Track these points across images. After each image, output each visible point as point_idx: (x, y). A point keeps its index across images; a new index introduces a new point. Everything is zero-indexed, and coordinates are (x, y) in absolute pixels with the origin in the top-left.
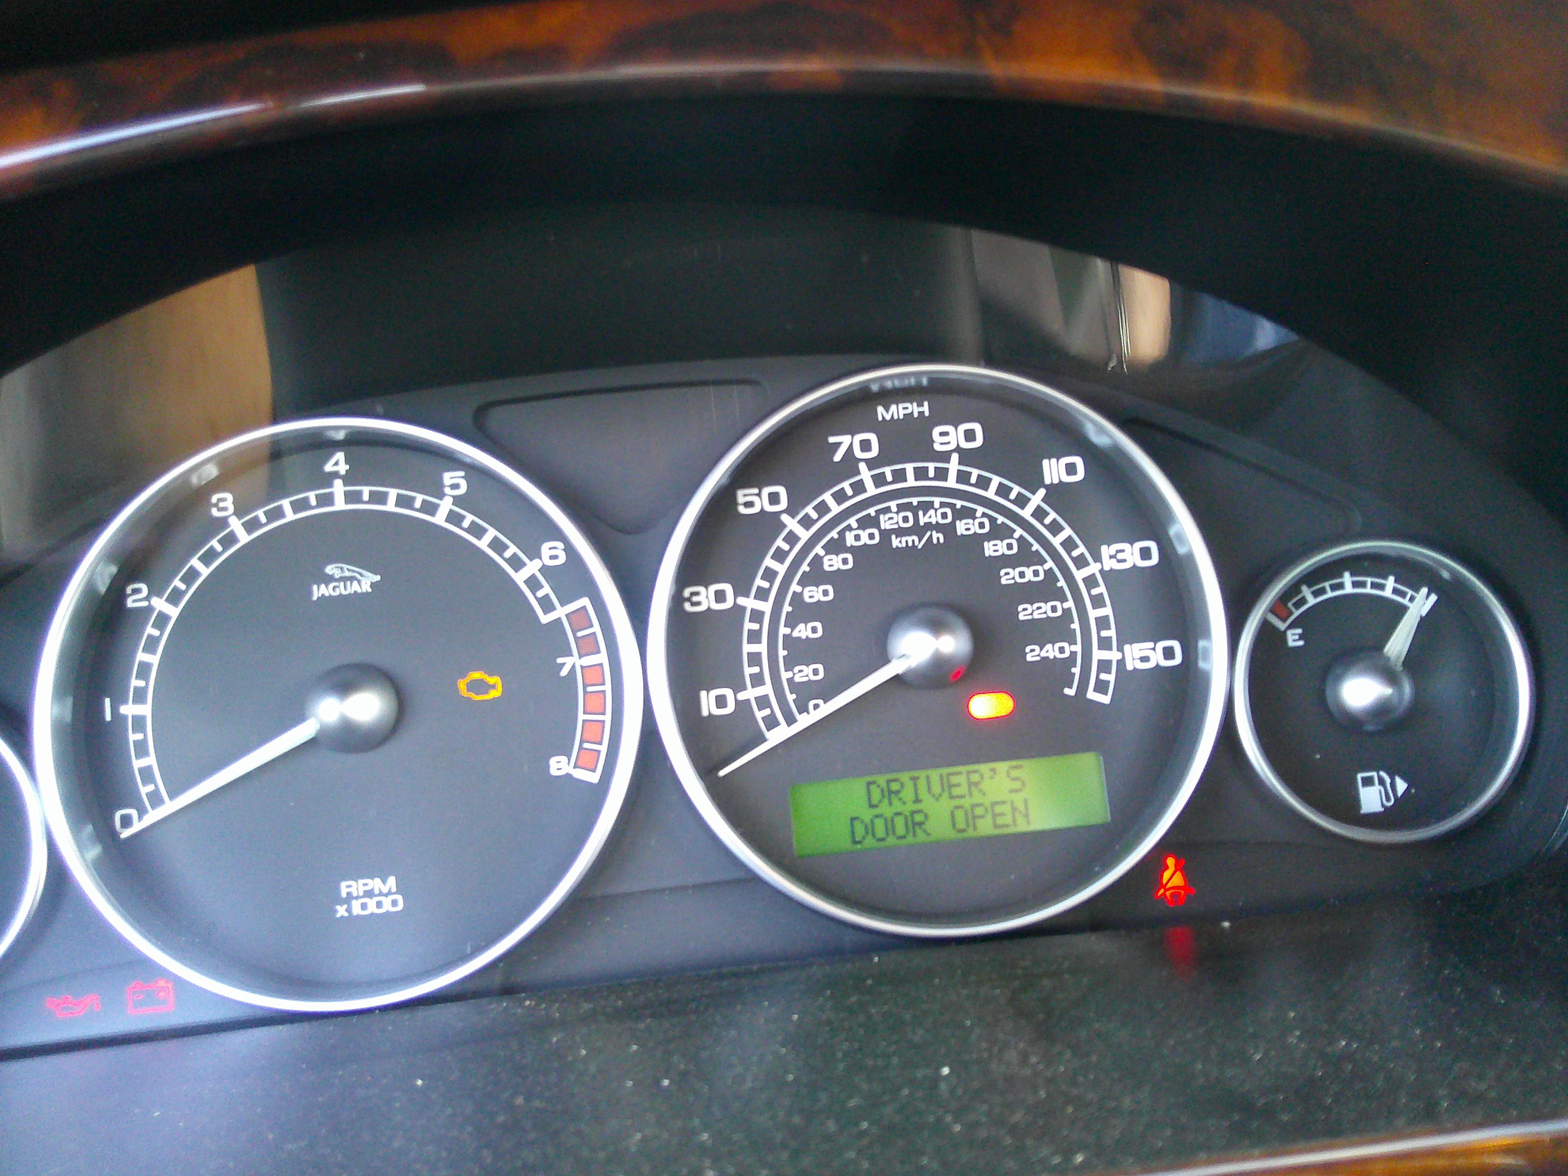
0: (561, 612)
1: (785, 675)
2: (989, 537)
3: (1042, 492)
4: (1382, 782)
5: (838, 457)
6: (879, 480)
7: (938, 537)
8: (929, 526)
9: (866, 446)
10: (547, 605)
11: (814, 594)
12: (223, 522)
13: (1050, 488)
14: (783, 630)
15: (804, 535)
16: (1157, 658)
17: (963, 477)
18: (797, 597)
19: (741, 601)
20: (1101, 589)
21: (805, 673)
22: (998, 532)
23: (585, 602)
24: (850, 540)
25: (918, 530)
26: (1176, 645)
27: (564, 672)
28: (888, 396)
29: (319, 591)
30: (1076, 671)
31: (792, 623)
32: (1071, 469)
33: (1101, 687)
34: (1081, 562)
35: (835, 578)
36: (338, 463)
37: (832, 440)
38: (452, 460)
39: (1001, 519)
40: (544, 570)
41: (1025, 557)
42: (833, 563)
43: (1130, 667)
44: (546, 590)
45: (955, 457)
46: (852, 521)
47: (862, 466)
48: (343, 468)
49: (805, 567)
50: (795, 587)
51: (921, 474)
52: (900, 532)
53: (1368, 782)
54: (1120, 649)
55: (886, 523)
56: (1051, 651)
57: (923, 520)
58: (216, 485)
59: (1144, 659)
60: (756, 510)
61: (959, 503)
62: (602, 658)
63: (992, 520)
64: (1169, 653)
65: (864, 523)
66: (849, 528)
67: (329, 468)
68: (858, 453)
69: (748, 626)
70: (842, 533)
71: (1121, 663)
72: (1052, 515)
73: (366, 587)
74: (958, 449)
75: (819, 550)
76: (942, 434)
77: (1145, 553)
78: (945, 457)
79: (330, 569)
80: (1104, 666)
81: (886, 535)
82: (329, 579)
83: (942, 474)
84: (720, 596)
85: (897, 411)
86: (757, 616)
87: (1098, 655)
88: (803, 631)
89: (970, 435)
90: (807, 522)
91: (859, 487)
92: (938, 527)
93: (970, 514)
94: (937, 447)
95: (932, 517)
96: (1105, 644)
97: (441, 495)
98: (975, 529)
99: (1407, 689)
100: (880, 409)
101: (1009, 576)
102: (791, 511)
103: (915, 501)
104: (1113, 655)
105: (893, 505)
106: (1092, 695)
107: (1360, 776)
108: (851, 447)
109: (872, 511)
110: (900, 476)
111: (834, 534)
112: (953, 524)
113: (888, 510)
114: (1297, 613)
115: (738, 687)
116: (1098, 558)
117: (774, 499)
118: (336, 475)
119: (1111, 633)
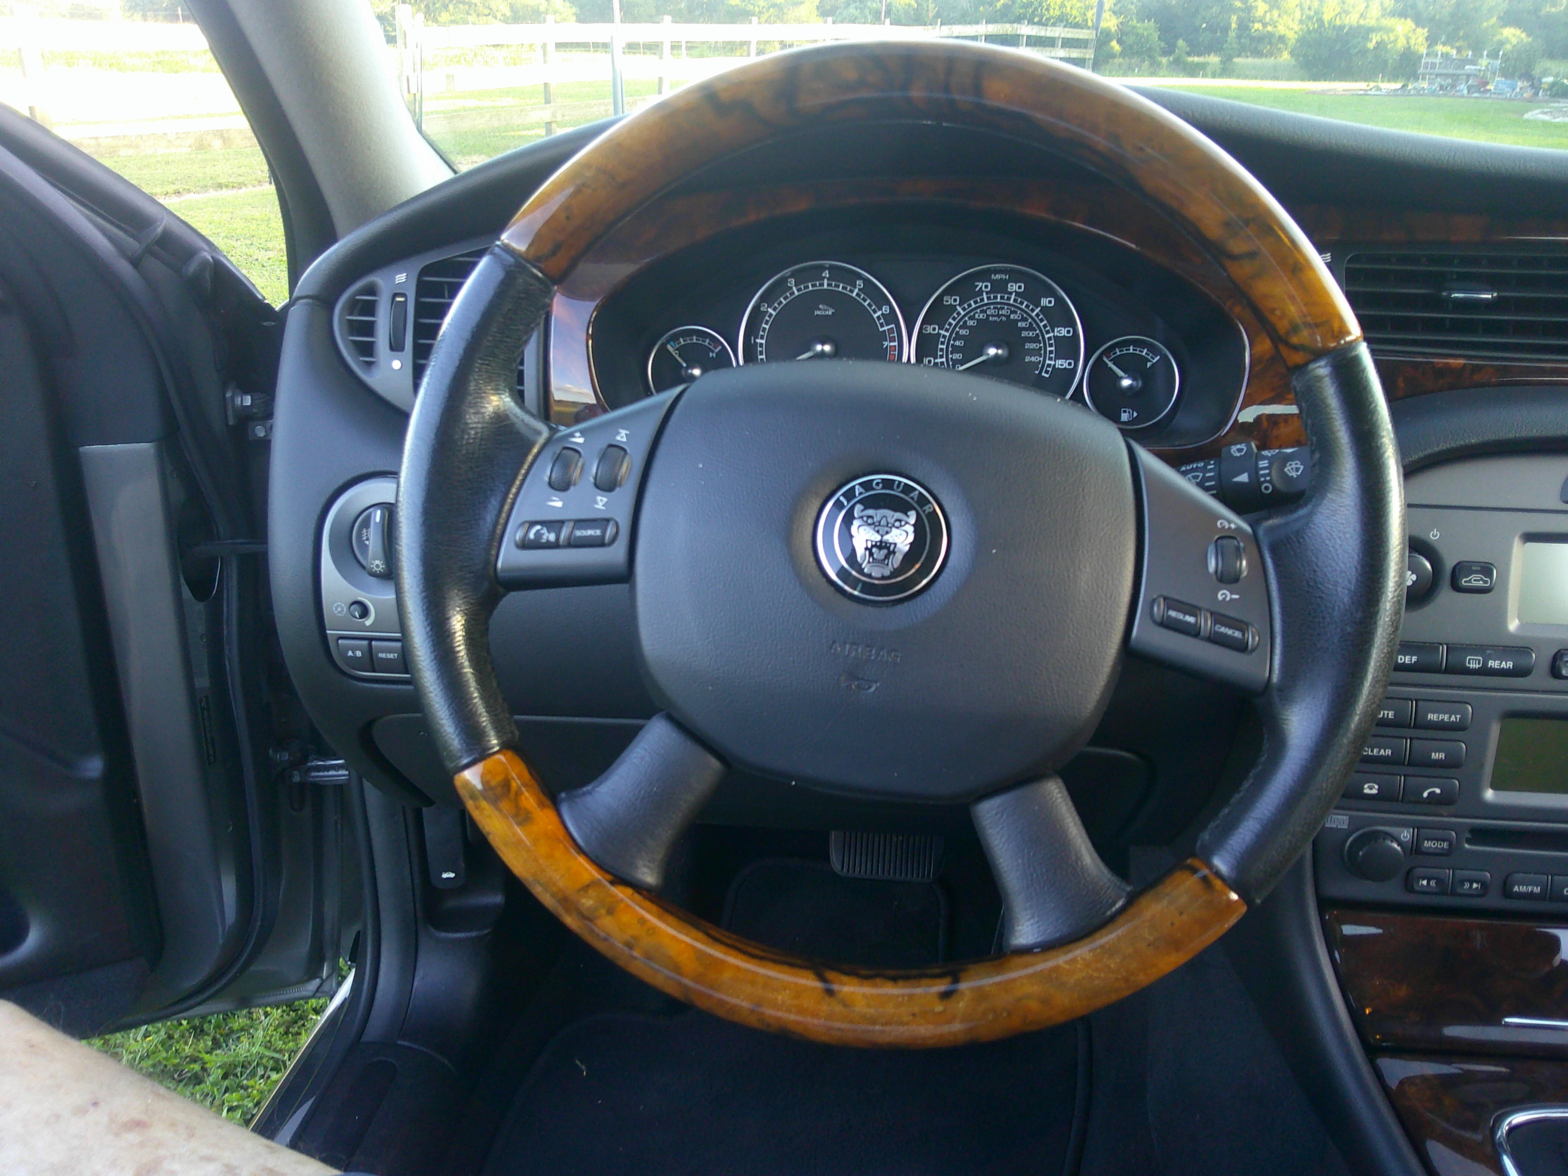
0: (886, 328)
1: (950, 356)
2: (1020, 321)
3: (1039, 309)
4: (1129, 412)
5: (977, 289)
6: (989, 298)
7: (1004, 319)
8: (1002, 315)
9: (986, 287)
10: (882, 326)
11: (963, 332)
12: (791, 288)
13: (1042, 307)
14: (952, 342)
15: (963, 313)
16: (1066, 365)
17: (1015, 300)
18: (958, 332)
19: (940, 331)
20: (1052, 342)
21: (957, 356)
22: (1024, 319)
23: (893, 326)
24: (977, 316)
25: (998, 316)
26: (1072, 362)
27: (885, 346)
28: (996, 271)
29: (817, 313)
30: (1040, 366)
31: (954, 340)
32: (1050, 302)
33: (1047, 372)
34: (1048, 332)
35: (970, 328)
36: (826, 274)
37: (976, 284)
38: (860, 277)
39: (1025, 315)
40: (882, 314)
41: (1030, 328)
42: (971, 323)
43: (1057, 366)
44: (882, 321)
45: (1014, 294)
46: (978, 311)
47: (984, 294)
48: (828, 276)
49: (961, 323)
50: (957, 329)
51: (1002, 298)
52: (993, 316)
53: (1125, 412)
54: (1055, 361)
55: (988, 312)
56: (1033, 359)
57: (1000, 313)
58: (790, 277)
59: (1062, 365)
60: (949, 303)
61: (1013, 309)
62: (896, 344)
63: (1022, 316)
64: (1070, 364)
65: (981, 312)
66: (977, 313)
67: (823, 275)
68: (983, 289)
69: (941, 339)
70: (974, 314)
71: (1055, 365)
72: (1041, 316)
73: (830, 313)
74: (1015, 291)
75: (966, 318)
76: (1012, 286)
77: (1068, 332)
78: (1011, 293)
79: (821, 306)
80: (1049, 365)
81: (988, 316)
82: (820, 309)
83: (1009, 299)
84: (934, 329)
85: (998, 277)
86: (944, 337)
87: (1048, 362)
88: (957, 343)
89: (1020, 287)
90: (964, 309)
91: (982, 300)
92: (1005, 315)
93: (1016, 312)
94: (1009, 290)
95: (1004, 312)
96: (1050, 359)
97: (855, 287)
98: (1016, 317)
99: (1140, 383)
100: (993, 275)
101: (1024, 334)
102: (960, 305)
103: (999, 306)
104: (1053, 363)
105: (992, 307)
106: (1043, 374)
107: (1123, 410)
108: (981, 287)
109: (985, 308)
110: (996, 298)
111: (972, 314)
112: (1010, 315)
113: (990, 308)
114: (1113, 357)
115: (935, 358)
116: (1053, 331)
117: (955, 300)
118: (825, 277)
119: (1053, 355)
